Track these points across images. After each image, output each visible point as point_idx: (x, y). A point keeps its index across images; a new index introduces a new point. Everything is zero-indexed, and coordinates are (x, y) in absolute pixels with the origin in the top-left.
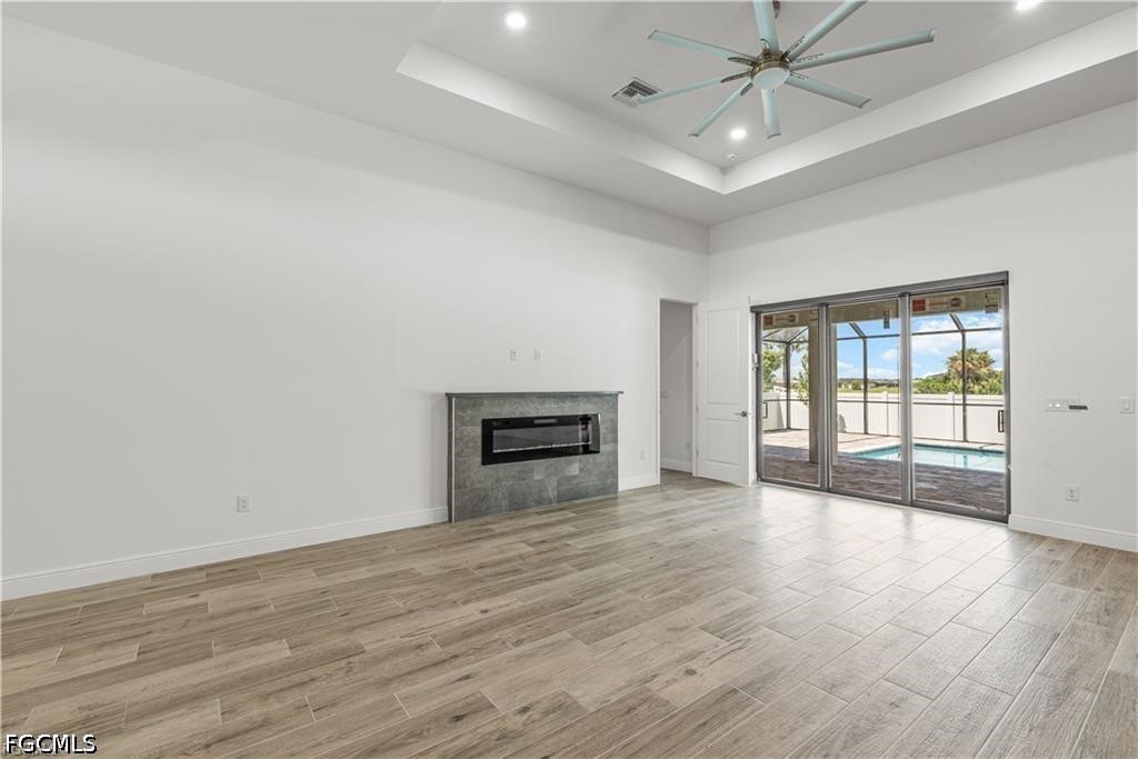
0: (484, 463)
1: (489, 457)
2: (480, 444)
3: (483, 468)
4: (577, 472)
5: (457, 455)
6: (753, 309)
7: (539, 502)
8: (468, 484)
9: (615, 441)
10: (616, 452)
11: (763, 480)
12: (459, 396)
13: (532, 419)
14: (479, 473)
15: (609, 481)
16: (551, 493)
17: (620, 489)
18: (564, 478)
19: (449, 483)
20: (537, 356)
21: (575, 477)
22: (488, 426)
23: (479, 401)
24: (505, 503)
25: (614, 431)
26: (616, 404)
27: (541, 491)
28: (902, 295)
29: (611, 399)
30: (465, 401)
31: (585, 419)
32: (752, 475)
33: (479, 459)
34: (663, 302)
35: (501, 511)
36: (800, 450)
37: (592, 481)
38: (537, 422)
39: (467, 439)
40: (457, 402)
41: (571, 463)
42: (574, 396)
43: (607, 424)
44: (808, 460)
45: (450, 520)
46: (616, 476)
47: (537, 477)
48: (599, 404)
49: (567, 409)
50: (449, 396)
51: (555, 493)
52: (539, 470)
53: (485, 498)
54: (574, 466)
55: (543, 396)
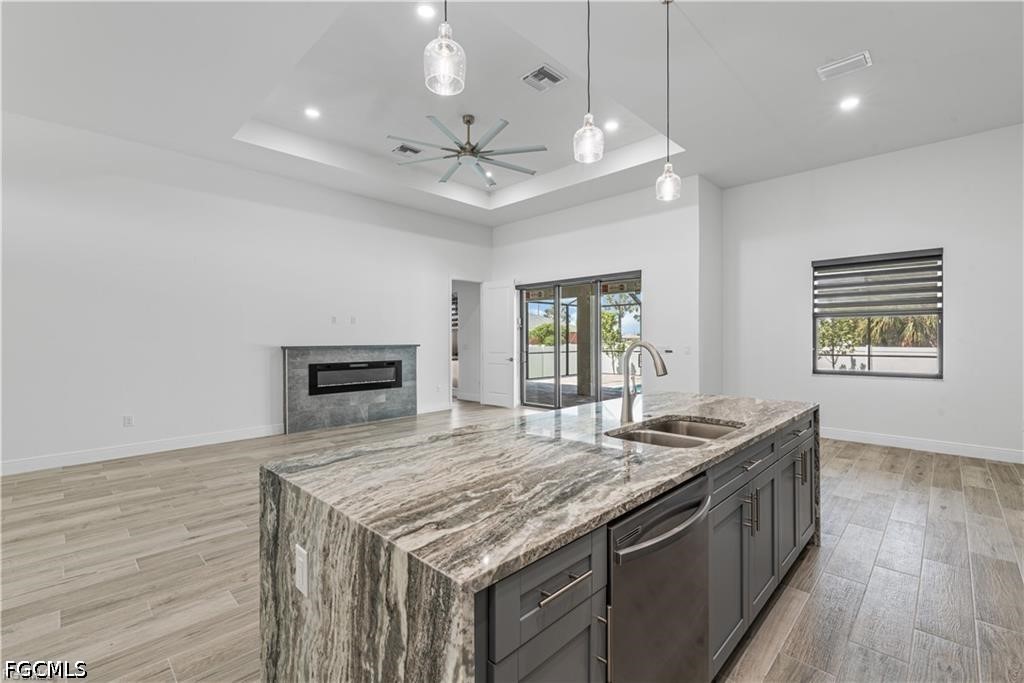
0: (311, 394)
1: (314, 390)
2: (307, 381)
3: (310, 397)
4: (384, 400)
5: (290, 388)
6: (517, 287)
7: (355, 420)
8: (298, 408)
9: (414, 379)
10: (415, 387)
11: (525, 405)
12: (289, 348)
13: (348, 364)
14: (307, 402)
15: (409, 407)
16: (364, 414)
17: (418, 412)
18: (373, 404)
19: (285, 407)
20: (353, 321)
21: (382, 404)
22: (314, 369)
23: (306, 352)
24: (327, 421)
25: (414, 372)
26: (415, 353)
27: (355, 414)
28: (596, 282)
29: (411, 349)
30: (295, 352)
31: (391, 364)
32: (517, 401)
33: (307, 391)
34: (454, 282)
35: (324, 426)
36: (573, 386)
37: (397, 407)
38: (352, 366)
39: (297, 378)
40: (291, 353)
41: (380, 394)
42: (381, 348)
43: (409, 367)
44: (576, 393)
45: (285, 433)
46: (415, 403)
47: (352, 404)
48: (402, 354)
49: (376, 357)
50: (284, 349)
51: (367, 414)
52: (354, 399)
53: (312, 417)
54: (381, 397)
55: (357, 348)
